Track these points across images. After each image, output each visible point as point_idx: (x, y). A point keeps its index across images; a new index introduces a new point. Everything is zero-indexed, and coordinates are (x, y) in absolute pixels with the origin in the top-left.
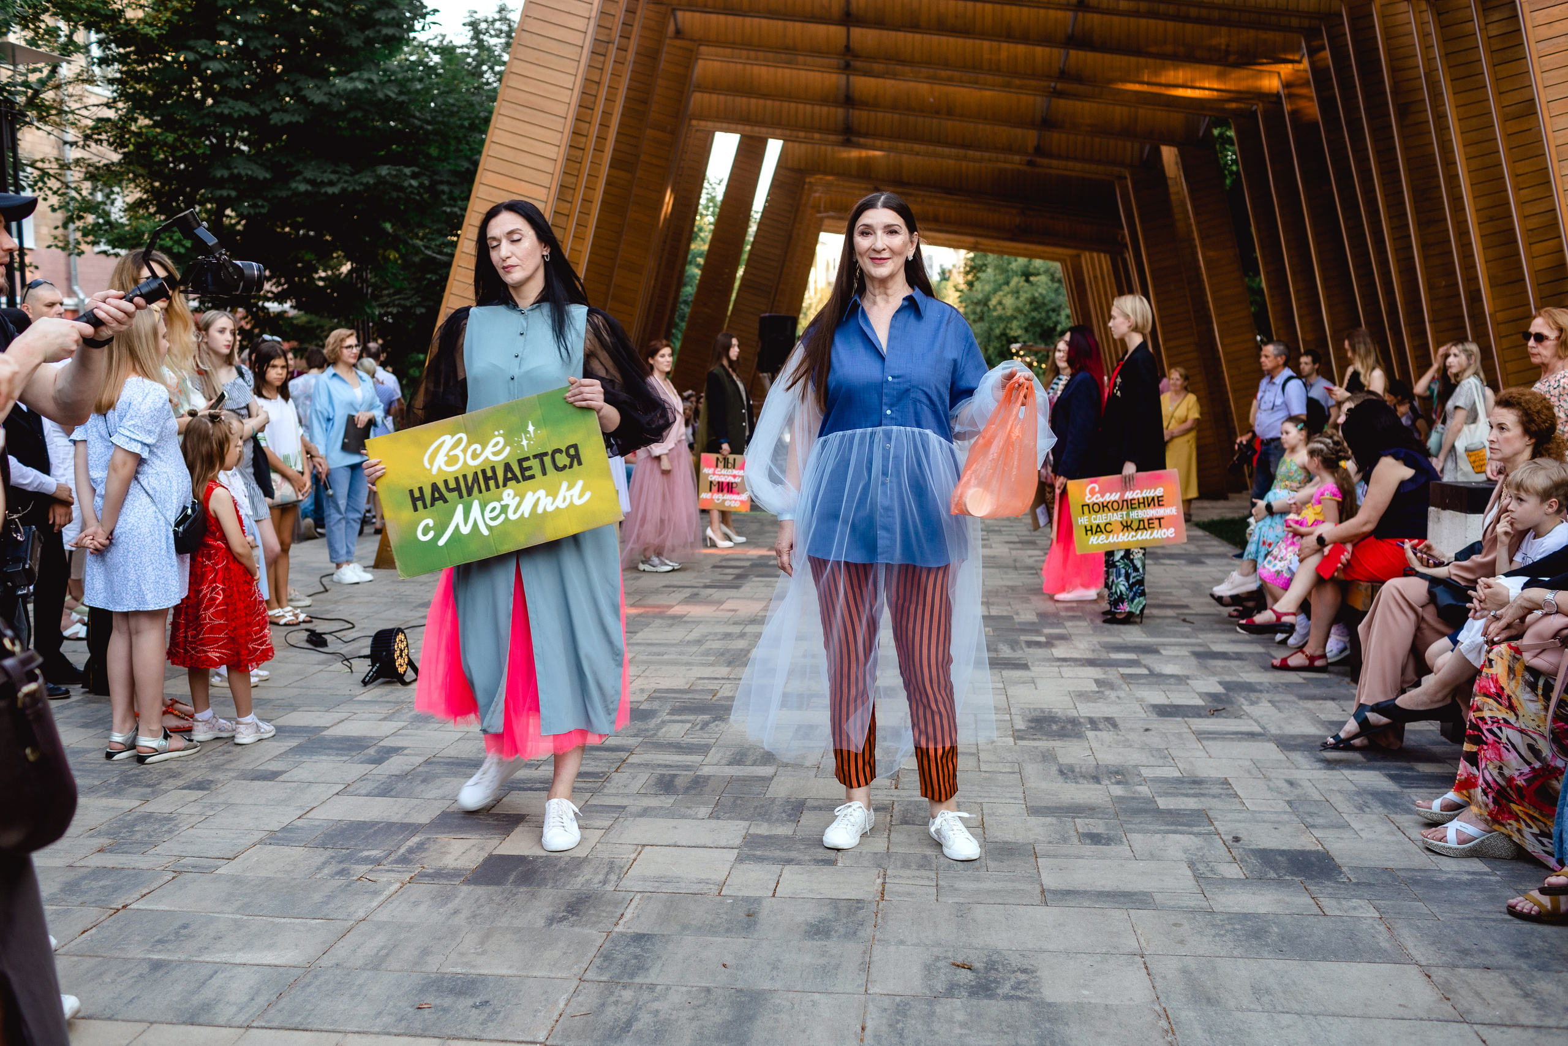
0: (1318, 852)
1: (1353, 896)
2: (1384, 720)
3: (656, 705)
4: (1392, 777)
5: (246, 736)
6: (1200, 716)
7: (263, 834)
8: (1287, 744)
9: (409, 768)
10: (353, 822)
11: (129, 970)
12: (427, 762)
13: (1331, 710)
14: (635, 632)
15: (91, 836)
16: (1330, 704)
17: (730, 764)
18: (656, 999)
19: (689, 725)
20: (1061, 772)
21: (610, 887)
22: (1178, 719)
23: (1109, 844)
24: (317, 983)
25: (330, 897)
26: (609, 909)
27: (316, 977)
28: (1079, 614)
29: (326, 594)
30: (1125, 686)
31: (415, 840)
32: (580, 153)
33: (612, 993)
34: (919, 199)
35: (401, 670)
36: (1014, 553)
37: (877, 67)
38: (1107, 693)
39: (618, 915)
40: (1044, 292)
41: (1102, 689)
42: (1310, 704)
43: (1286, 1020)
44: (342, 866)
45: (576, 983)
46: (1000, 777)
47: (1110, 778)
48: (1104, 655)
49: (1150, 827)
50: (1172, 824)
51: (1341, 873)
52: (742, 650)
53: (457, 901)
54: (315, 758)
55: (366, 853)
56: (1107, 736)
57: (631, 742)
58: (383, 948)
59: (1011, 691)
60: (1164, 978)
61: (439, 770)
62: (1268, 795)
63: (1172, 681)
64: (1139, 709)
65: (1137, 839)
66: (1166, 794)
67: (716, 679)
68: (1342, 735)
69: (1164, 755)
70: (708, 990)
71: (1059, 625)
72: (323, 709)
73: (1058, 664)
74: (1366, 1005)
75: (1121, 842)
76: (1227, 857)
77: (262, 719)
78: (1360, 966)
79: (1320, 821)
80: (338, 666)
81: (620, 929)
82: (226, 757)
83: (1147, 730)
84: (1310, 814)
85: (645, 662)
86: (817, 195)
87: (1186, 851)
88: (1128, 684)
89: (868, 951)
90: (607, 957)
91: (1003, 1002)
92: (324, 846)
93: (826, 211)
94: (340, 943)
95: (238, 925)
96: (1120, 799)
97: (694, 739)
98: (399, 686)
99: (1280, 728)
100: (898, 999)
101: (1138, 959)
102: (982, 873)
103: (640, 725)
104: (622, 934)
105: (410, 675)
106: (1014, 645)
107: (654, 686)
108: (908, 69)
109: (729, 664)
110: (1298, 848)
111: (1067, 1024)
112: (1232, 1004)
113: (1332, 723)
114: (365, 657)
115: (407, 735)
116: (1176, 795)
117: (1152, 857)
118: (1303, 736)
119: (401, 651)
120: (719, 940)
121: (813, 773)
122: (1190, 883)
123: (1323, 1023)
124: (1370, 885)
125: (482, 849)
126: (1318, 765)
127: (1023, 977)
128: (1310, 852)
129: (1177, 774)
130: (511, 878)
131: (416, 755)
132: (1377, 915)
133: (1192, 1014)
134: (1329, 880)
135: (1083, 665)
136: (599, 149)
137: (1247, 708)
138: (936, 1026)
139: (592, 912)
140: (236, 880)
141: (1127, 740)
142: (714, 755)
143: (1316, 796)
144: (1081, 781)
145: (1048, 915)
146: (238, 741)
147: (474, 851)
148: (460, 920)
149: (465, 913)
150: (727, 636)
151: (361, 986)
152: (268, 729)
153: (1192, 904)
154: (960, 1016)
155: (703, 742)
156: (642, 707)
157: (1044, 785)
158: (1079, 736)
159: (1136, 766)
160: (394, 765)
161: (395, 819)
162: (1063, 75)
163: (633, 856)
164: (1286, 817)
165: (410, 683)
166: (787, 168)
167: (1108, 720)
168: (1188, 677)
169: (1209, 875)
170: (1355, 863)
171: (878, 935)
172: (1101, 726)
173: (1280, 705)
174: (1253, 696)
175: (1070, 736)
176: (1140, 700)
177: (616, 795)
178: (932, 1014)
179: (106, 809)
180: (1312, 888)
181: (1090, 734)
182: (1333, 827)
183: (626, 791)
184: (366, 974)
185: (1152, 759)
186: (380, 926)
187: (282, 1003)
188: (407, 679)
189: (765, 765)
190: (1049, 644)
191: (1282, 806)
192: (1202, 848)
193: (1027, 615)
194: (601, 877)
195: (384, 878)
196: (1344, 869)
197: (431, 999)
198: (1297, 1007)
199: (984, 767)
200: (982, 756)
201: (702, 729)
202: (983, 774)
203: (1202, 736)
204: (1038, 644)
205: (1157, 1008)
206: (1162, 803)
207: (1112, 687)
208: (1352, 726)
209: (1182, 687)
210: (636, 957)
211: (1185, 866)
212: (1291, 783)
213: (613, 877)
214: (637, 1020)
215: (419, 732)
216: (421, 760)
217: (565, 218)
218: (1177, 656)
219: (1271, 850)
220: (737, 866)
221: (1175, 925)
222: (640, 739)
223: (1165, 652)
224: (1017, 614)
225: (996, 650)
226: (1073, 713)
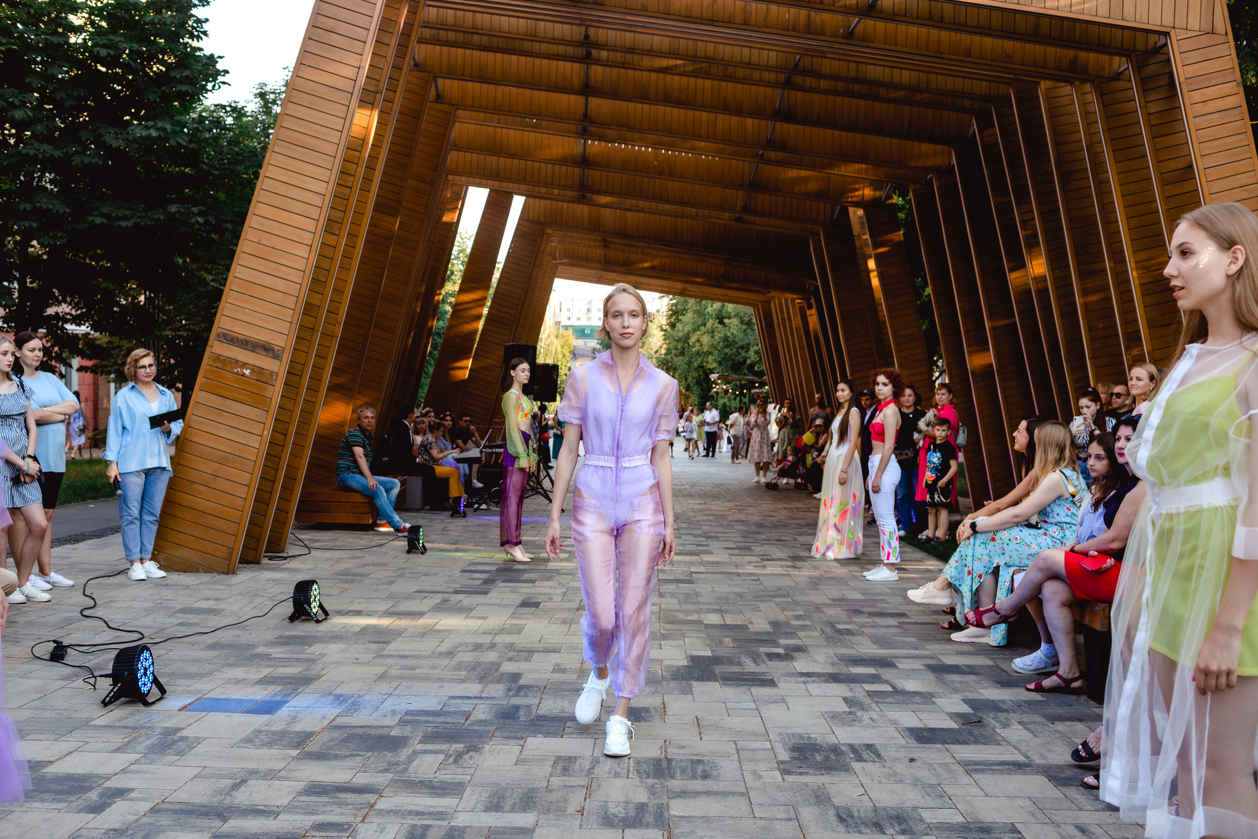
3: (407, 730)
9: (132, 818)
12: (154, 811)
14: (388, 643)
17: (487, 810)
19: (442, 757)
20: (840, 817)
22: (939, 746)
28: (808, 623)
30: (874, 706)
34: (640, 250)
35: (144, 689)
36: (734, 558)
37: (608, 132)
38: (859, 714)
40: (735, 332)
41: (853, 709)
46: (777, 825)
47: (892, 824)
48: (844, 669)
52: (493, 663)
56: (873, 768)
57: (380, 779)
59: (766, 712)
61: (165, 820)
63: (918, 699)
64: (897, 734)
67: (469, 698)
69: (937, 791)
71: (792, 634)
72: (53, 737)
73: (803, 679)
80: (81, 683)
83: (912, 760)
85: (397, 678)
86: (554, 244)
88: (877, 703)
93: (560, 259)
97: (446, 776)
98: (141, 707)
99: (1042, 756)
103: (389, 756)
105: (155, 690)
106: (756, 658)
107: (405, 707)
108: (637, 135)
109: (481, 679)
114: (106, 676)
115: (137, 772)
119: (146, 669)
121: (577, 823)
129: (960, 819)
131: (143, 799)
135: (827, 681)
136: (365, 190)
137: (1003, 732)
141: (896, 774)
142: (470, 797)
144: (864, 830)
150: (478, 647)
155: (459, 778)
156: (393, 733)
158: (846, 769)
159: (915, 809)
162: (771, 144)
165: (153, 703)
166: (528, 221)
167: (869, 747)
168: (932, 695)
172: (865, 756)
174: (1002, 716)
175: (837, 769)
176: (895, 723)
181: (856, 766)
185: (928, 799)
188: (151, 699)
189: (524, 810)
190: (787, 657)
193: (760, 624)
199: (758, 813)
200: (752, 794)
201: (455, 762)
202: (761, 823)
203: (971, 767)
204: (777, 656)
207: (863, 708)
209: (930, 707)
215: (151, 768)
216: (146, 806)
217: (332, 249)
218: (914, 670)
222: (390, 776)
223: (902, 665)
224: (751, 623)
225: (739, 664)
226: (832, 740)
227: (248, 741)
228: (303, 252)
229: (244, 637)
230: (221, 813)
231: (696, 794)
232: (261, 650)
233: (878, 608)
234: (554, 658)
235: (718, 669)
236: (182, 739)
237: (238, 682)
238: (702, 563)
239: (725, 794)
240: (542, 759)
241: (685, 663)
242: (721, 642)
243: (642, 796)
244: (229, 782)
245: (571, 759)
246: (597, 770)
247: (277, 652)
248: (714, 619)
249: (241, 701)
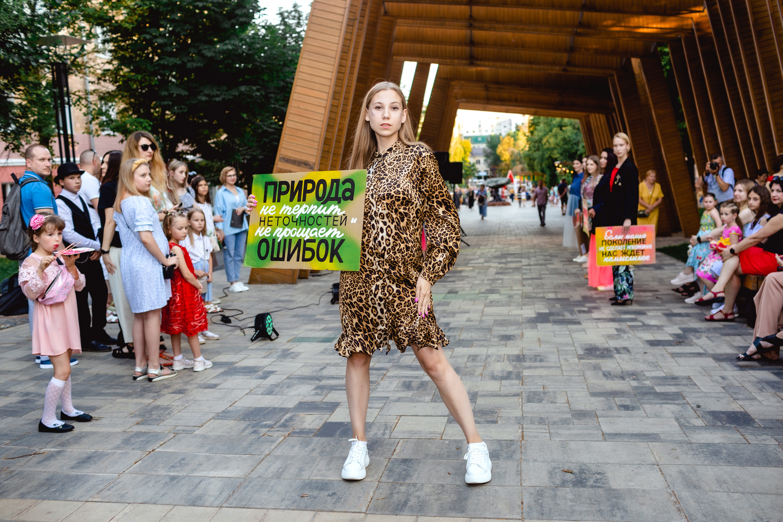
0: (741, 412)
1: (763, 434)
2: (769, 345)
4: (775, 374)
5: (199, 367)
6: (671, 345)
7: (214, 415)
8: (718, 358)
9: (279, 381)
10: (256, 408)
11: (160, 481)
12: (288, 378)
13: (739, 341)
15: (132, 417)
16: (738, 338)
18: (417, 491)
20: (605, 375)
21: (387, 436)
22: (661, 347)
23: (633, 410)
24: (251, 485)
25: (251, 444)
26: (388, 447)
27: (250, 482)
29: (226, 298)
30: (631, 331)
31: (288, 416)
32: (342, 75)
33: (395, 488)
35: (269, 333)
36: (565, 267)
37: (486, 25)
38: (622, 335)
39: (393, 450)
40: (570, 135)
41: (619, 333)
42: (728, 338)
43: (736, 496)
44: (254, 429)
45: (377, 483)
46: (574, 378)
47: (629, 377)
48: (618, 316)
49: (654, 401)
50: (664, 399)
51: (755, 422)
53: (313, 445)
54: (233, 377)
55: (265, 423)
56: (625, 356)
57: (387, 365)
58: (280, 468)
59: (574, 335)
60: (671, 476)
61: (295, 381)
62: (712, 384)
63: (655, 328)
64: (640, 343)
65: (647, 407)
66: (659, 385)
68: (748, 353)
69: (656, 365)
70: (443, 486)
71: (593, 302)
72: (233, 353)
73: (595, 321)
74: (777, 488)
75: (639, 409)
76: (696, 416)
77: (206, 359)
78: (771, 469)
79: (741, 396)
80: (238, 332)
81: (394, 456)
82: (191, 377)
83: (645, 353)
84: (735, 393)
86: (456, 91)
87: (673, 413)
88: (633, 330)
89: (519, 465)
90: (390, 471)
91: (590, 489)
92: (244, 419)
93: (461, 98)
94: (259, 467)
95: (209, 458)
96: (636, 388)
98: (269, 341)
99: (713, 350)
100: (538, 488)
101: (656, 466)
102: (571, 426)
104: (397, 459)
105: (274, 336)
106: (572, 312)
108: (501, 26)
110: (731, 410)
111: (624, 499)
112: (707, 488)
113: (740, 347)
114: (252, 327)
115: (276, 365)
116: (664, 385)
117: (656, 416)
118: (726, 354)
119: (269, 324)
120: (445, 461)
122: (678, 429)
123: (756, 498)
124: (771, 428)
125: (321, 419)
126: (736, 368)
127: (599, 476)
128: (737, 412)
129: (664, 375)
130: (338, 433)
131: (282, 374)
132: (777, 443)
133: (687, 494)
134: (749, 426)
135: (608, 322)
136: (351, 73)
137: (695, 341)
138: (558, 501)
139: (380, 449)
140: (205, 437)
141: (636, 358)
143: (737, 384)
144: (615, 379)
145: (607, 446)
146: (195, 370)
147: (318, 420)
148: (315, 454)
149: (318, 451)
151: (272, 487)
152: (209, 364)
153: (680, 439)
154: (570, 496)
157: (596, 381)
158: (611, 357)
159: (642, 371)
160: (272, 380)
161: (276, 406)
162: (581, 24)
163: (396, 421)
164: (722, 395)
165: (274, 340)
166: (441, 78)
167: (625, 348)
168: (663, 326)
169: (687, 424)
170: (762, 417)
171: (523, 457)
172: (622, 351)
173: (712, 339)
174: (698, 335)
175: (606, 357)
176: (640, 338)
177: (383, 391)
178: (556, 495)
179: (137, 404)
180: (741, 430)
181: (617, 356)
182: (747, 399)
183: (388, 389)
184: (274, 481)
185: (650, 367)
186: (277, 458)
187: (236, 495)
188: (273, 337)
190: (589, 311)
191: (719, 389)
192: (680, 411)
193: (576, 297)
194: (382, 432)
195: (276, 434)
196: (756, 420)
197: (307, 492)
198: (741, 490)
199: (565, 374)
200: (563, 368)
202: (565, 377)
203: (674, 355)
204: (584, 312)
205: (669, 491)
206: (658, 389)
207: (624, 332)
208: (753, 348)
209: (660, 331)
210: (405, 470)
211: (674, 420)
212: (723, 378)
213: (388, 432)
214: (409, 501)
215: (282, 363)
216: (285, 377)
217: (336, 108)
218: (656, 316)
219: (717, 412)
220: (449, 425)
221: (672, 449)
222: (391, 364)
223: (649, 314)
224: (571, 297)
225: (563, 315)
226: (606, 346)
227: (323, 353)
228: (322, 111)
229: (309, 311)
230: (319, 379)
231: (536, 367)
232: (318, 317)
233: (644, 288)
234: (467, 316)
235: (551, 318)
236: (292, 353)
237: (311, 330)
238: (547, 269)
239: (550, 367)
240: (463, 356)
241: (534, 316)
242: (554, 306)
243: (510, 368)
244: (318, 368)
245: (476, 356)
246: (489, 359)
247: (327, 317)
248: (551, 296)
249: (314, 338)
